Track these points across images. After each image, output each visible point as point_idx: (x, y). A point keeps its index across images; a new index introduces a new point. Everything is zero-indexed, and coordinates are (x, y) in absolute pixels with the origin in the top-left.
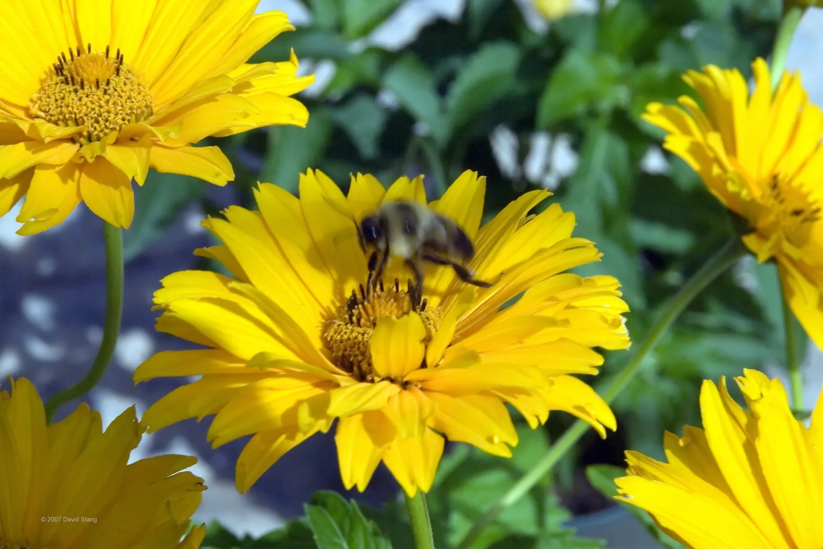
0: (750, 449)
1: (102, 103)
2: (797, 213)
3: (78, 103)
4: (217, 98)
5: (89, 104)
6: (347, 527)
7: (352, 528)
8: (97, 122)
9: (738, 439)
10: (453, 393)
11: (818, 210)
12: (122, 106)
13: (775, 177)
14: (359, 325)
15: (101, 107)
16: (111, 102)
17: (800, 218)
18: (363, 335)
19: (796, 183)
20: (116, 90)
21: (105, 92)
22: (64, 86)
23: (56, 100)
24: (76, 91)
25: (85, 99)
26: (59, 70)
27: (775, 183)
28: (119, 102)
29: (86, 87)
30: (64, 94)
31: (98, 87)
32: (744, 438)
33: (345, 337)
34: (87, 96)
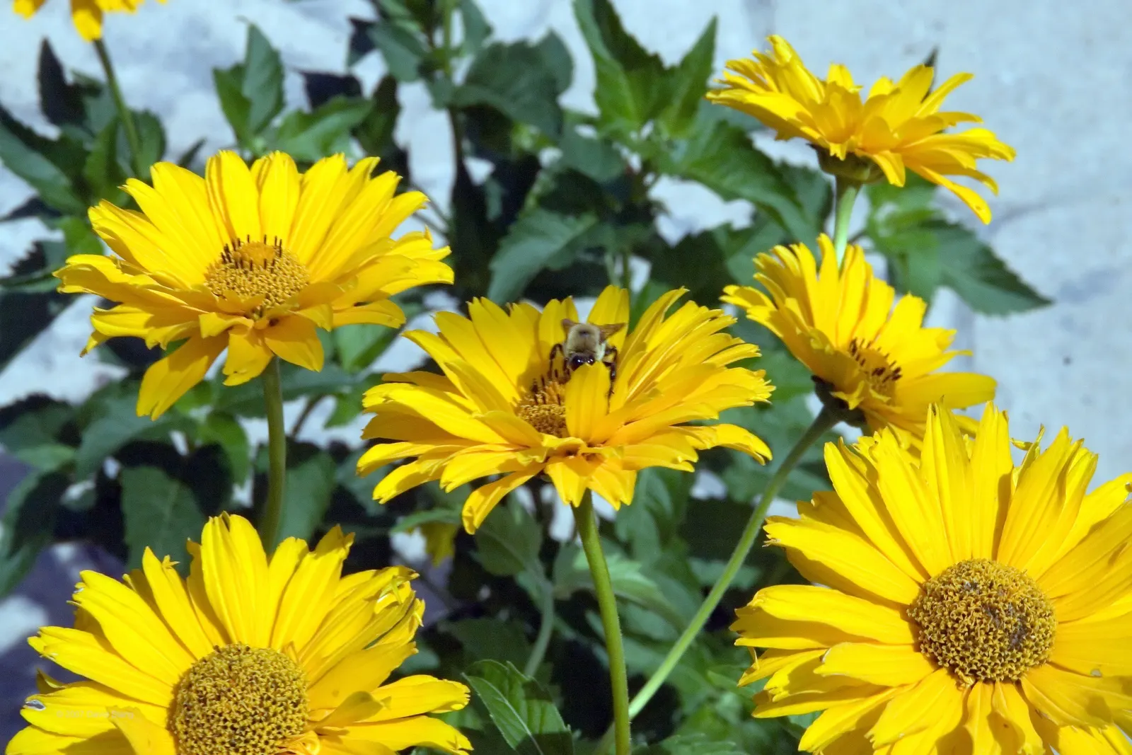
0: (874, 494)
1: (271, 281)
2: (879, 372)
3: (250, 283)
4: (378, 261)
5: (259, 283)
6: (507, 687)
7: (511, 688)
8: (268, 297)
9: (861, 487)
10: (634, 441)
11: (898, 370)
12: (288, 283)
13: (854, 342)
14: (545, 403)
15: (269, 284)
16: (278, 279)
17: (882, 377)
18: (549, 410)
19: (875, 347)
20: (280, 269)
21: (272, 271)
22: (233, 271)
23: (228, 283)
24: (246, 273)
25: (255, 279)
26: (226, 258)
27: (853, 346)
28: (284, 279)
29: (255, 268)
30: (235, 278)
31: (265, 267)
32: (867, 485)
33: (534, 415)
34: (257, 276)
